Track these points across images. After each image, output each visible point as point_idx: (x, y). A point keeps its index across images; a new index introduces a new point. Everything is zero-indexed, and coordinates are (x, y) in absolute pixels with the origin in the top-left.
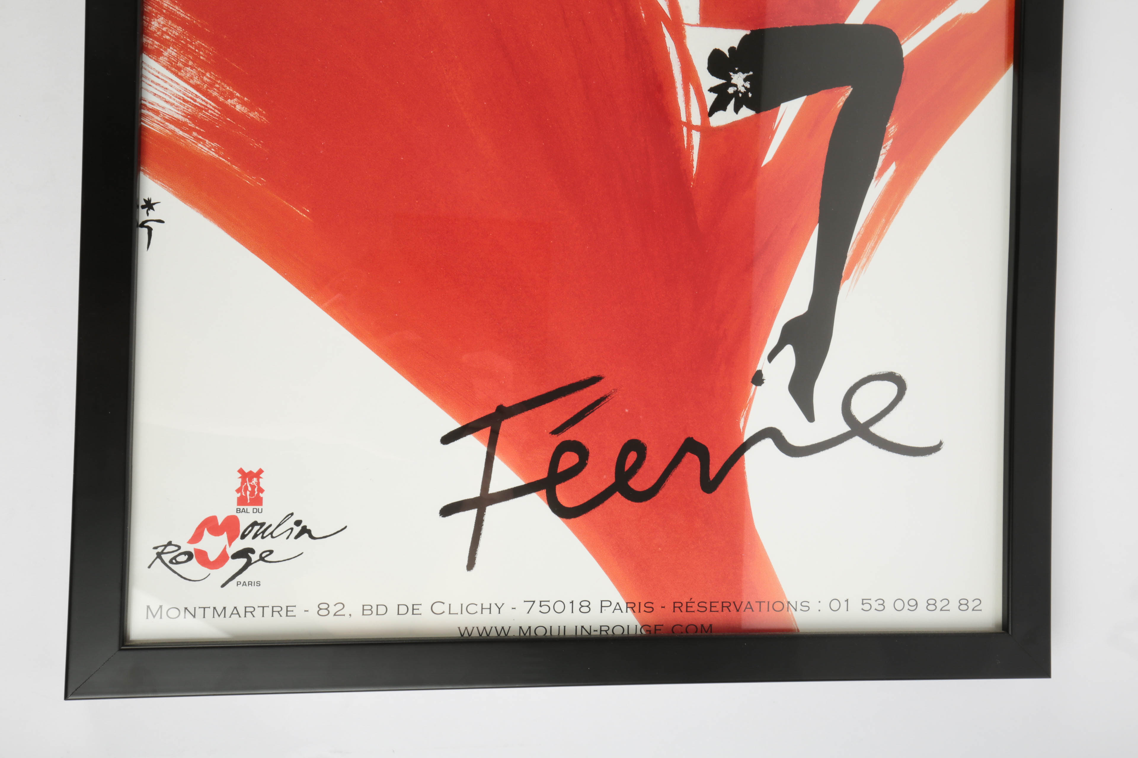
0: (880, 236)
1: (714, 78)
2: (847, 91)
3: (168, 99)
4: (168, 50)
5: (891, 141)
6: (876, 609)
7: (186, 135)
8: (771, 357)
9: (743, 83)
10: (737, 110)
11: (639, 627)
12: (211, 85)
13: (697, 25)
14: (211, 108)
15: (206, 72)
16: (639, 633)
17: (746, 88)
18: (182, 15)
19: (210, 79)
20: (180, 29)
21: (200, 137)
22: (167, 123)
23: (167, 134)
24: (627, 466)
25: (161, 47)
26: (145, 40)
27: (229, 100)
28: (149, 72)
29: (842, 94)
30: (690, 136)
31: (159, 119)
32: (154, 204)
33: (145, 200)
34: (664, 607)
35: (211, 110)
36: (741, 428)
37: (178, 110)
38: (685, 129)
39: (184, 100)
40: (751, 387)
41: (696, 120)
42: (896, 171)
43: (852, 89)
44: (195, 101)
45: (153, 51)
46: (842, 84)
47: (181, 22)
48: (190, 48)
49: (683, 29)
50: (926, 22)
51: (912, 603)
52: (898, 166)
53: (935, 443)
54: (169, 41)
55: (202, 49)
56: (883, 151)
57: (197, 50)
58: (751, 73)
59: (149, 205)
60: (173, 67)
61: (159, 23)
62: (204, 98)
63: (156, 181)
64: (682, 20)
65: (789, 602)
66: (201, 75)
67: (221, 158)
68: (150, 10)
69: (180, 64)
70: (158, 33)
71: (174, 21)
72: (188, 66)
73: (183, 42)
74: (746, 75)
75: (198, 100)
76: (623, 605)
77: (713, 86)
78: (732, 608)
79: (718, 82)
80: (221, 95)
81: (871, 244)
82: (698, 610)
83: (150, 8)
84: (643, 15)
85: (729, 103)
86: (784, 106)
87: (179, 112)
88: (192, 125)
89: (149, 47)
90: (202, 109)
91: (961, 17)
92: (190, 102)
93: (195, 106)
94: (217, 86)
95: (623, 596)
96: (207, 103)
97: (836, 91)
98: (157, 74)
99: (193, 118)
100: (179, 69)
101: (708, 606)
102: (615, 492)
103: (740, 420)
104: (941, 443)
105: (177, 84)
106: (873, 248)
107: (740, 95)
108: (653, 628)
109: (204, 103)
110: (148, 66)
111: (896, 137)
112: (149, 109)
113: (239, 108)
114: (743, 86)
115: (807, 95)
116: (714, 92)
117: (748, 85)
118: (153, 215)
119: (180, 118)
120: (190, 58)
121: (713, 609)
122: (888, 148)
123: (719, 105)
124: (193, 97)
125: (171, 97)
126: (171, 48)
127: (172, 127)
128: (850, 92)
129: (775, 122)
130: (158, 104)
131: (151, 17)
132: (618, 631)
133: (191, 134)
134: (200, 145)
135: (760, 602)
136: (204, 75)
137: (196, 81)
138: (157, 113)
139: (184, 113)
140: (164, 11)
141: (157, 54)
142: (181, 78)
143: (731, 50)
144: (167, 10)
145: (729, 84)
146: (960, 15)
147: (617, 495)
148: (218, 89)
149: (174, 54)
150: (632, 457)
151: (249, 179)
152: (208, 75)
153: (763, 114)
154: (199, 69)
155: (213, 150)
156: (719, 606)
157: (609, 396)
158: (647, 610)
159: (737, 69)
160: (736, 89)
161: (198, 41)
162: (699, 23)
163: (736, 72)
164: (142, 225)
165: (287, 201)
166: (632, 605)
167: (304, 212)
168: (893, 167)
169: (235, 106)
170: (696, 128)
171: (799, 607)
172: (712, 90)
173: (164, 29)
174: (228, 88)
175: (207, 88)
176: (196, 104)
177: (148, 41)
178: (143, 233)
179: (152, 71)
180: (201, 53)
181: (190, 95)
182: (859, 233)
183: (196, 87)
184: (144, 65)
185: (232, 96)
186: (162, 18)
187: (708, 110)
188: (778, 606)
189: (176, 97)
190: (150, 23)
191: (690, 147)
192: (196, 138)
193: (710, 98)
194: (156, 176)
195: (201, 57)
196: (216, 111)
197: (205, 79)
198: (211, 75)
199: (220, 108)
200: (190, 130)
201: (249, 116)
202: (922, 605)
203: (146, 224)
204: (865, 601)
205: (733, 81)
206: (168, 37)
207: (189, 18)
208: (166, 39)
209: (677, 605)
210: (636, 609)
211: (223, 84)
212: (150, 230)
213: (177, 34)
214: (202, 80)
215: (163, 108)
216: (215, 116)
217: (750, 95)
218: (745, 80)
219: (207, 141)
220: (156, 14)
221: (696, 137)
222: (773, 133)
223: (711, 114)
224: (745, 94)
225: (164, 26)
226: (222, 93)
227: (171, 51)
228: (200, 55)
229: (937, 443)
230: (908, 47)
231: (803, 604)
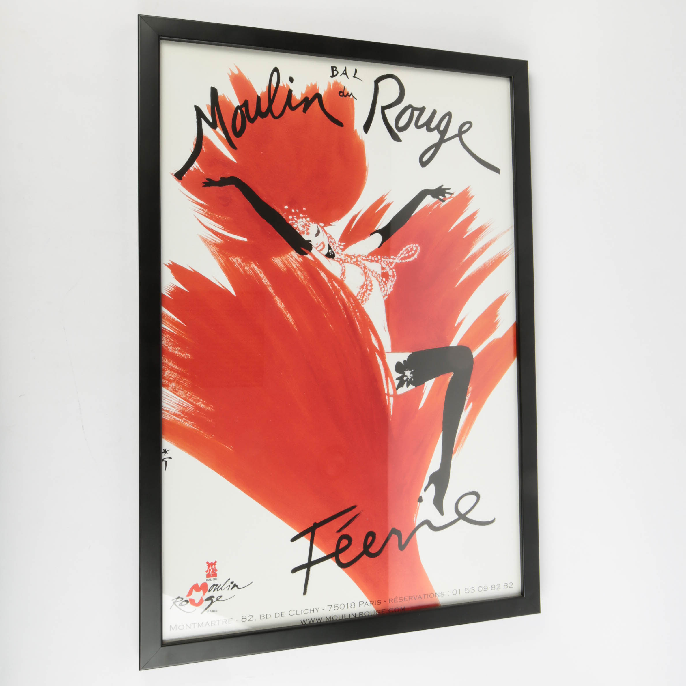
0: (467, 434)
1: (398, 374)
2: (452, 374)
3: (172, 405)
4: (172, 384)
5: (470, 394)
6: (471, 592)
7: (180, 420)
8: (425, 490)
9: (410, 375)
10: (408, 386)
11: (375, 611)
12: (190, 397)
13: (390, 352)
14: (190, 407)
15: (188, 392)
16: (375, 614)
17: (411, 377)
18: (177, 368)
19: (189, 394)
20: (176, 374)
21: (186, 420)
22: (172, 416)
23: (172, 420)
24: (368, 543)
25: (169, 383)
26: (162, 381)
27: (198, 403)
28: (164, 394)
29: (450, 376)
30: (389, 399)
31: (169, 414)
32: (168, 451)
33: (163, 450)
34: (385, 601)
35: (190, 408)
36: (414, 521)
37: (177, 409)
38: (387, 397)
39: (179, 405)
40: (418, 503)
41: (391, 392)
42: (473, 406)
43: (453, 373)
44: (184, 405)
45: (166, 385)
46: (449, 371)
47: (177, 371)
48: (181, 382)
49: (385, 354)
50: (482, 343)
51: (486, 587)
52: (473, 404)
53: (491, 519)
54: (172, 380)
55: (186, 382)
56: (467, 398)
57: (184, 383)
58: (413, 370)
59: (165, 451)
60: (174, 391)
61: (168, 373)
62: (187, 403)
63: (168, 441)
64: (384, 351)
65: (436, 593)
66: (186, 393)
67: (195, 428)
68: (164, 368)
69: (177, 390)
70: (167, 377)
71: (174, 371)
72: (180, 390)
73: (178, 380)
74: (411, 371)
75: (185, 404)
76: (369, 602)
77: (397, 377)
78: (413, 598)
79: (399, 375)
80: (194, 401)
81: (464, 437)
82: (399, 601)
83: (164, 367)
84: (368, 350)
85: (404, 384)
86: (426, 383)
87: (177, 410)
88: (183, 415)
89: (164, 383)
90: (187, 408)
91: (496, 340)
92: (182, 405)
93: (184, 407)
94: (193, 397)
95: (368, 598)
96: (189, 405)
97: (447, 375)
98: (167, 395)
99: (183, 412)
100: (177, 392)
101: (403, 599)
102: (363, 555)
103: (413, 518)
104: (495, 519)
105: (176, 398)
106: (465, 439)
107: (409, 380)
108: (381, 611)
109: (187, 405)
110: (164, 392)
111: (472, 392)
112: (164, 410)
113: (202, 406)
114: (410, 376)
115: (436, 377)
116: (398, 380)
117: (412, 375)
118: (167, 455)
119: (178, 412)
120: (181, 387)
121: (405, 600)
122: (469, 397)
123: (400, 385)
124: (183, 403)
125: (173, 404)
126: (173, 383)
127: (174, 417)
128: (453, 374)
129: (423, 390)
130: (168, 408)
131: (165, 370)
132: (367, 614)
133: (182, 419)
134: (186, 423)
135: (424, 595)
136: (187, 393)
137: (184, 396)
138: (167, 411)
139: (179, 410)
140: (170, 367)
141: (167, 386)
142: (177, 395)
143: (404, 361)
144: (171, 367)
145: (404, 376)
146: (495, 339)
147: (365, 556)
148: (193, 398)
149: (174, 385)
150: (370, 539)
151: (207, 436)
152: (189, 393)
153: (418, 387)
154: (185, 391)
155: (192, 425)
156: (408, 598)
157: (360, 513)
158: (378, 603)
159: (407, 369)
160: (407, 377)
161: (184, 379)
162: (391, 351)
163: (406, 371)
164: (163, 461)
165: (224, 444)
166: (372, 602)
167: (230, 448)
168: (471, 404)
169: (200, 405)
170: (392, 396)
171: (440, 595)
172: (397, 379)
173: (170, 375)
174: (197, 398)
175: (188, 399)
176: (184, 406)
177: (164, 381)
178: (163, 463)
179: (165, 394)
180: (186, 384)
181: (181, 402)
182: (459, 434)
183: (184, 399)
184: (162, 392)
185: (199, 401)
186: (169, 371)
187: (396, 388)
188: (432, 596)
189: (176, 404)
190: (164, 373)
191: (389, 404)
192: (184, 421)
193: (397, 382)
194: (168, 439)
195: (186, 386)
196: (193, 408)
197: (188, 395)
198: (190, 393)
199: (194, 407)
200: (182, 418)
201: (206, 409)
202: (489, 588)
203: (164, 460)
204: (467, 589)
205: (405, 375)
206: (172, 379)
207: (180, 370)
208: (171, 379)
209: (390, 600)
210: (374, 604)
211: (195, 396)
212: (166, 462)
213: (175, 377)
214: (186, 395)
215: (170, 409)
216: (192, 410)
217: (413, 380)
218: (411, 374)
219: (189, 421)
220: (167, 369)
221: (392, 399)
222: (422, 395)
223: (397, 389)
224: (411, 379)
225: (170, 374)
226: (195, 400)
227: (173, 384)
228: (185, 385)
229: (493, 519)
230: (475, 354)
231: (442, 593)
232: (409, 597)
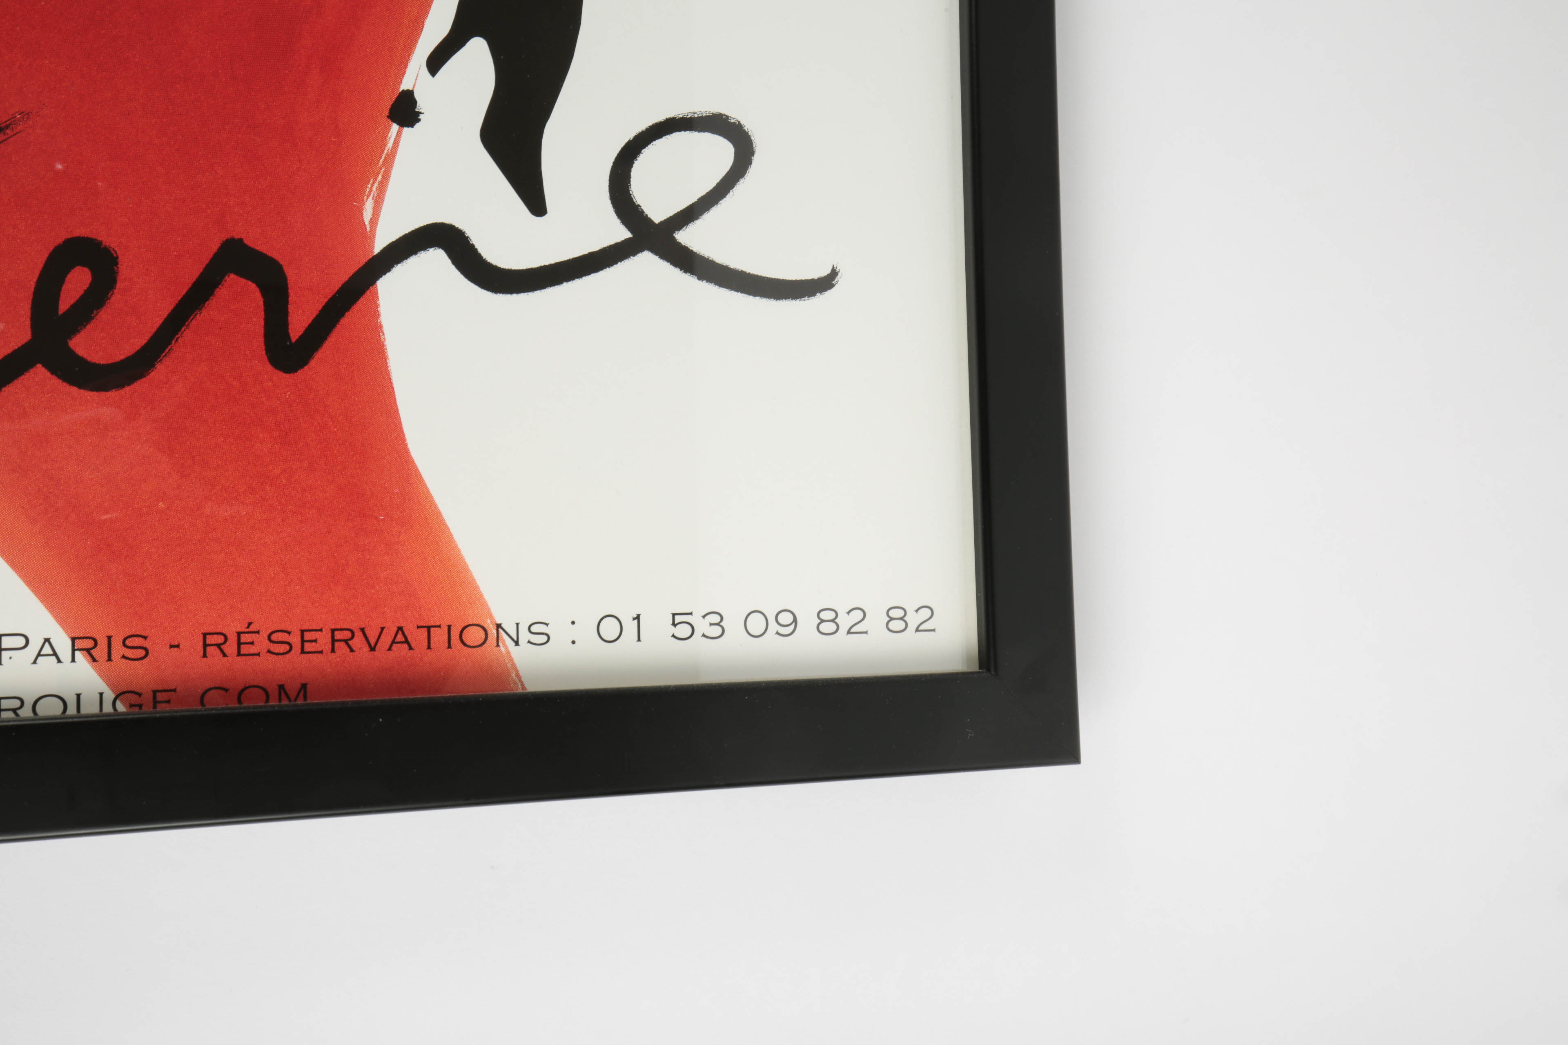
6: (704, 635)
8: (436, 62)
11: (109, 695)
16: (108, 708)
24: (65, 303)
34: (178, 646)
36: (367, 222)
40: (387, 129)
51: (786, 618)
53: (820, 272)
65: (499, 626)
76: (63, 643)
78: (358, 642)
82: (269, 651)
95: (63, 621)
101: (295, 640)
102: (32, 365)
103: (363, 203)
104: (834, 273)
108: (148, 696)
121: (308, 647)
132: (50, 709)
135: (429, 628)
147: (39, 372)
156: (324, 640)
157: (7, 127)
158: (130, 653)
166: (89, 644)
171: (524, 636)
188: (474, 636)
202: (807, 622)
204: (678, 619)
209: (210, 640)
210: (100, 652)
229: (825, 272)
231: (534, 629)
232: (333, 631)
